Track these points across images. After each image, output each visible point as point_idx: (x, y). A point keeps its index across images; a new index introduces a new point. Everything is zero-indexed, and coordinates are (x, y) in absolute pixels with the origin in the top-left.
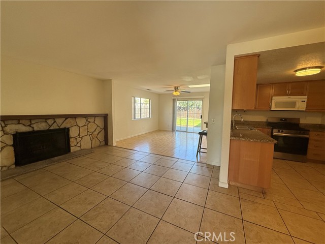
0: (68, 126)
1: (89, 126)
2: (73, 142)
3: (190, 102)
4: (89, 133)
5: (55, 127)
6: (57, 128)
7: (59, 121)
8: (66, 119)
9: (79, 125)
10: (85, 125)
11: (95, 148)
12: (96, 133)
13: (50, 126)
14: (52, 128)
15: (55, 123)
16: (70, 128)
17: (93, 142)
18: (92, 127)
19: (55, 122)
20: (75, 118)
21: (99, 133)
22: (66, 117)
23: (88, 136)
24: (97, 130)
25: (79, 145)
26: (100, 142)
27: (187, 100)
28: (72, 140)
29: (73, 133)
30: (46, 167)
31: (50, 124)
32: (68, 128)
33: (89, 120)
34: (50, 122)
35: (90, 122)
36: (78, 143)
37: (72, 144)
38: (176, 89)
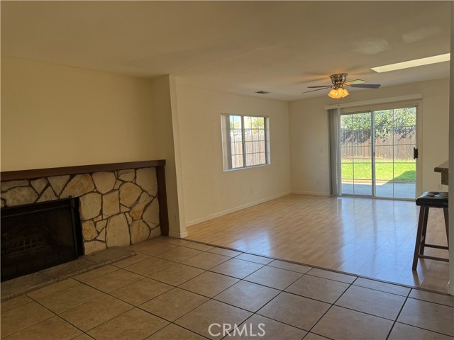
0: (75, 193)
1: (123, 190)
2: (88, 231)
3: (379, 116)
4: (124, 209)
5: (48, 196)
6: (54, 198)
7: (58, 182)
8: (72, 176)
9: (99, 188)
10: (113, 190)
11: (137, 243)
12: (140, 207)
13: (40, 196)
14: (42, 199)
15: (49, 188)
16: (81, 199)
17: (134, 229)
18: (130, 194)
19: (49, 185)
20: (91, 174)
21: (147, 206)
22: (72, 172)
23: (122, 215)
24: (140, 201)
25: (101, 237)
26: (150, 229)
27: (370, 109)
28: (85, 226)
29: (89, 209)
30: (31, 290)
31: (39, 191)
32: (77, 200)
33: (121, 177)
34: (39, 185)
35: (124, 182)
36: (99, 233)
37: (86, 236)
38: (337, 81)
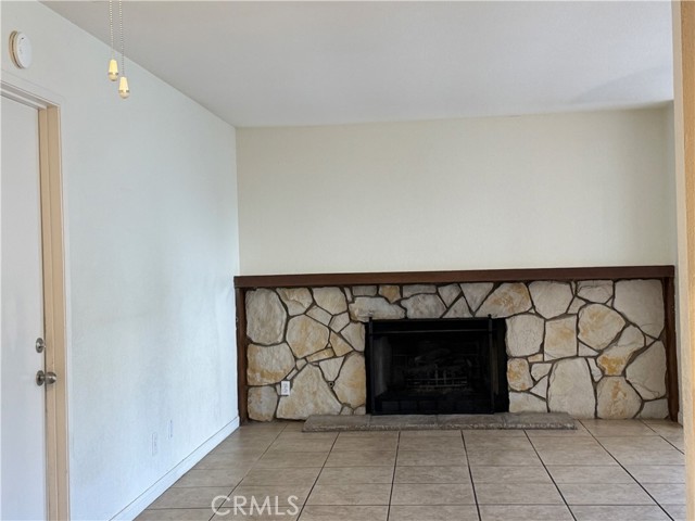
0: (499, 311)
1: (585, 317)
2: (517, 376)
4: (584, 351)
5: (459, 312)
6: (467, 315)
7: (474, 292)
8: (497, 285)
9: (540, 309)
10: (566, 315)
11: (610, 420)
12: (621, 352)
13: (448, 309)
14: (451, 315)
15: (461, 300)
16: (508, 321)
17: (606, 388)
18: (599, 325)
19: (462, 295)
20: (527, 283)
21: (636, 354)
22: (497, 278)
23: (579, 361)
24: (622, 341)
25: (540, 390)
26: (643, 401)
28: (512, 365)
29: (520, 339)
31: (448, 302)
32: (503, 320)
33: (582, 293)
34: (448, 293)
35: (588, 302)
36: (535, 383)
37: (512, 383)
